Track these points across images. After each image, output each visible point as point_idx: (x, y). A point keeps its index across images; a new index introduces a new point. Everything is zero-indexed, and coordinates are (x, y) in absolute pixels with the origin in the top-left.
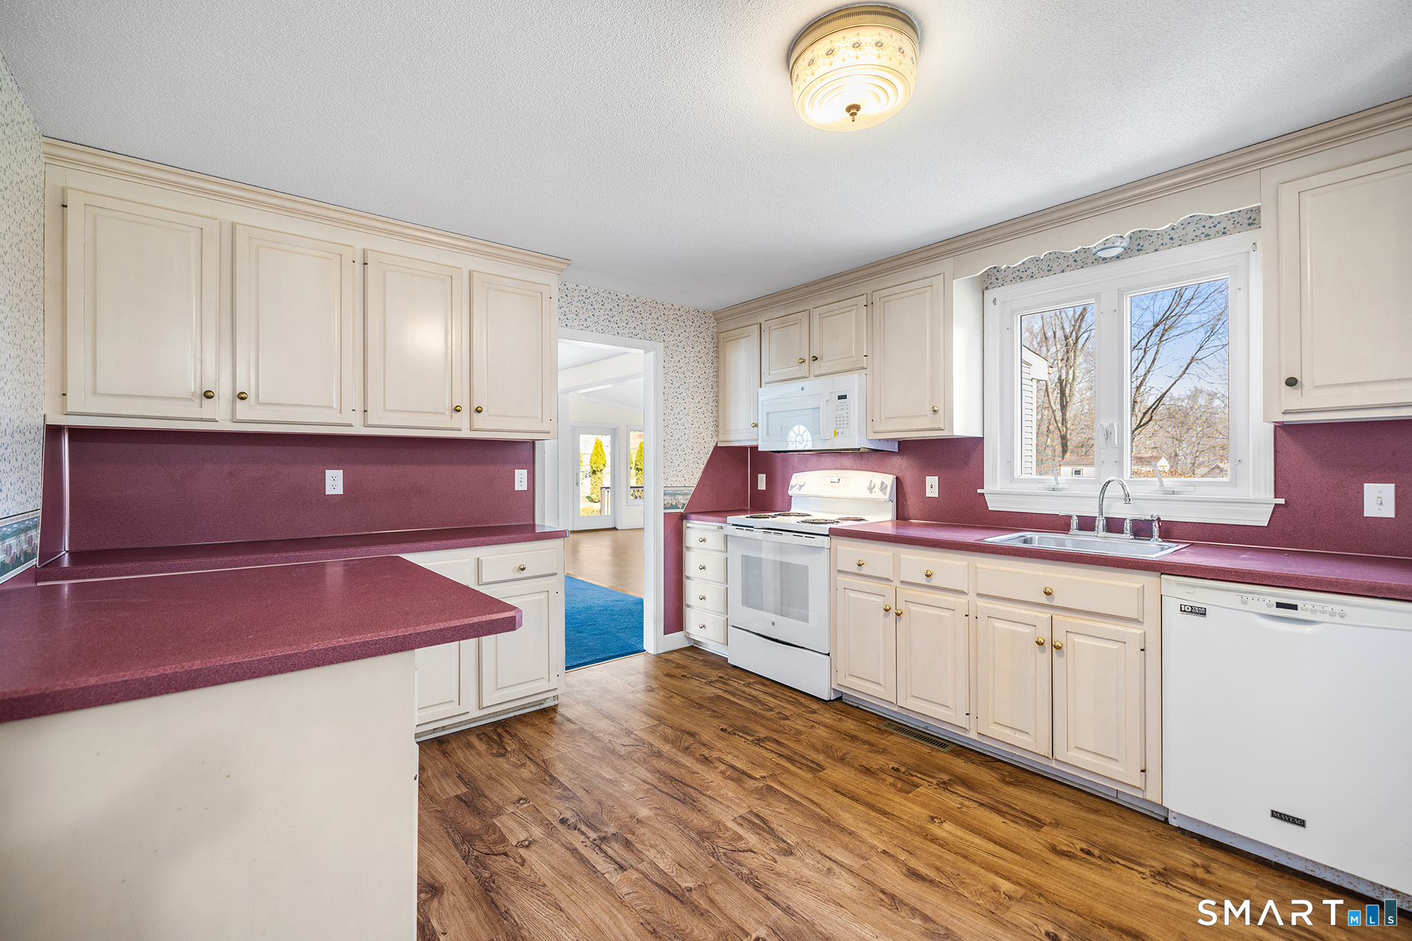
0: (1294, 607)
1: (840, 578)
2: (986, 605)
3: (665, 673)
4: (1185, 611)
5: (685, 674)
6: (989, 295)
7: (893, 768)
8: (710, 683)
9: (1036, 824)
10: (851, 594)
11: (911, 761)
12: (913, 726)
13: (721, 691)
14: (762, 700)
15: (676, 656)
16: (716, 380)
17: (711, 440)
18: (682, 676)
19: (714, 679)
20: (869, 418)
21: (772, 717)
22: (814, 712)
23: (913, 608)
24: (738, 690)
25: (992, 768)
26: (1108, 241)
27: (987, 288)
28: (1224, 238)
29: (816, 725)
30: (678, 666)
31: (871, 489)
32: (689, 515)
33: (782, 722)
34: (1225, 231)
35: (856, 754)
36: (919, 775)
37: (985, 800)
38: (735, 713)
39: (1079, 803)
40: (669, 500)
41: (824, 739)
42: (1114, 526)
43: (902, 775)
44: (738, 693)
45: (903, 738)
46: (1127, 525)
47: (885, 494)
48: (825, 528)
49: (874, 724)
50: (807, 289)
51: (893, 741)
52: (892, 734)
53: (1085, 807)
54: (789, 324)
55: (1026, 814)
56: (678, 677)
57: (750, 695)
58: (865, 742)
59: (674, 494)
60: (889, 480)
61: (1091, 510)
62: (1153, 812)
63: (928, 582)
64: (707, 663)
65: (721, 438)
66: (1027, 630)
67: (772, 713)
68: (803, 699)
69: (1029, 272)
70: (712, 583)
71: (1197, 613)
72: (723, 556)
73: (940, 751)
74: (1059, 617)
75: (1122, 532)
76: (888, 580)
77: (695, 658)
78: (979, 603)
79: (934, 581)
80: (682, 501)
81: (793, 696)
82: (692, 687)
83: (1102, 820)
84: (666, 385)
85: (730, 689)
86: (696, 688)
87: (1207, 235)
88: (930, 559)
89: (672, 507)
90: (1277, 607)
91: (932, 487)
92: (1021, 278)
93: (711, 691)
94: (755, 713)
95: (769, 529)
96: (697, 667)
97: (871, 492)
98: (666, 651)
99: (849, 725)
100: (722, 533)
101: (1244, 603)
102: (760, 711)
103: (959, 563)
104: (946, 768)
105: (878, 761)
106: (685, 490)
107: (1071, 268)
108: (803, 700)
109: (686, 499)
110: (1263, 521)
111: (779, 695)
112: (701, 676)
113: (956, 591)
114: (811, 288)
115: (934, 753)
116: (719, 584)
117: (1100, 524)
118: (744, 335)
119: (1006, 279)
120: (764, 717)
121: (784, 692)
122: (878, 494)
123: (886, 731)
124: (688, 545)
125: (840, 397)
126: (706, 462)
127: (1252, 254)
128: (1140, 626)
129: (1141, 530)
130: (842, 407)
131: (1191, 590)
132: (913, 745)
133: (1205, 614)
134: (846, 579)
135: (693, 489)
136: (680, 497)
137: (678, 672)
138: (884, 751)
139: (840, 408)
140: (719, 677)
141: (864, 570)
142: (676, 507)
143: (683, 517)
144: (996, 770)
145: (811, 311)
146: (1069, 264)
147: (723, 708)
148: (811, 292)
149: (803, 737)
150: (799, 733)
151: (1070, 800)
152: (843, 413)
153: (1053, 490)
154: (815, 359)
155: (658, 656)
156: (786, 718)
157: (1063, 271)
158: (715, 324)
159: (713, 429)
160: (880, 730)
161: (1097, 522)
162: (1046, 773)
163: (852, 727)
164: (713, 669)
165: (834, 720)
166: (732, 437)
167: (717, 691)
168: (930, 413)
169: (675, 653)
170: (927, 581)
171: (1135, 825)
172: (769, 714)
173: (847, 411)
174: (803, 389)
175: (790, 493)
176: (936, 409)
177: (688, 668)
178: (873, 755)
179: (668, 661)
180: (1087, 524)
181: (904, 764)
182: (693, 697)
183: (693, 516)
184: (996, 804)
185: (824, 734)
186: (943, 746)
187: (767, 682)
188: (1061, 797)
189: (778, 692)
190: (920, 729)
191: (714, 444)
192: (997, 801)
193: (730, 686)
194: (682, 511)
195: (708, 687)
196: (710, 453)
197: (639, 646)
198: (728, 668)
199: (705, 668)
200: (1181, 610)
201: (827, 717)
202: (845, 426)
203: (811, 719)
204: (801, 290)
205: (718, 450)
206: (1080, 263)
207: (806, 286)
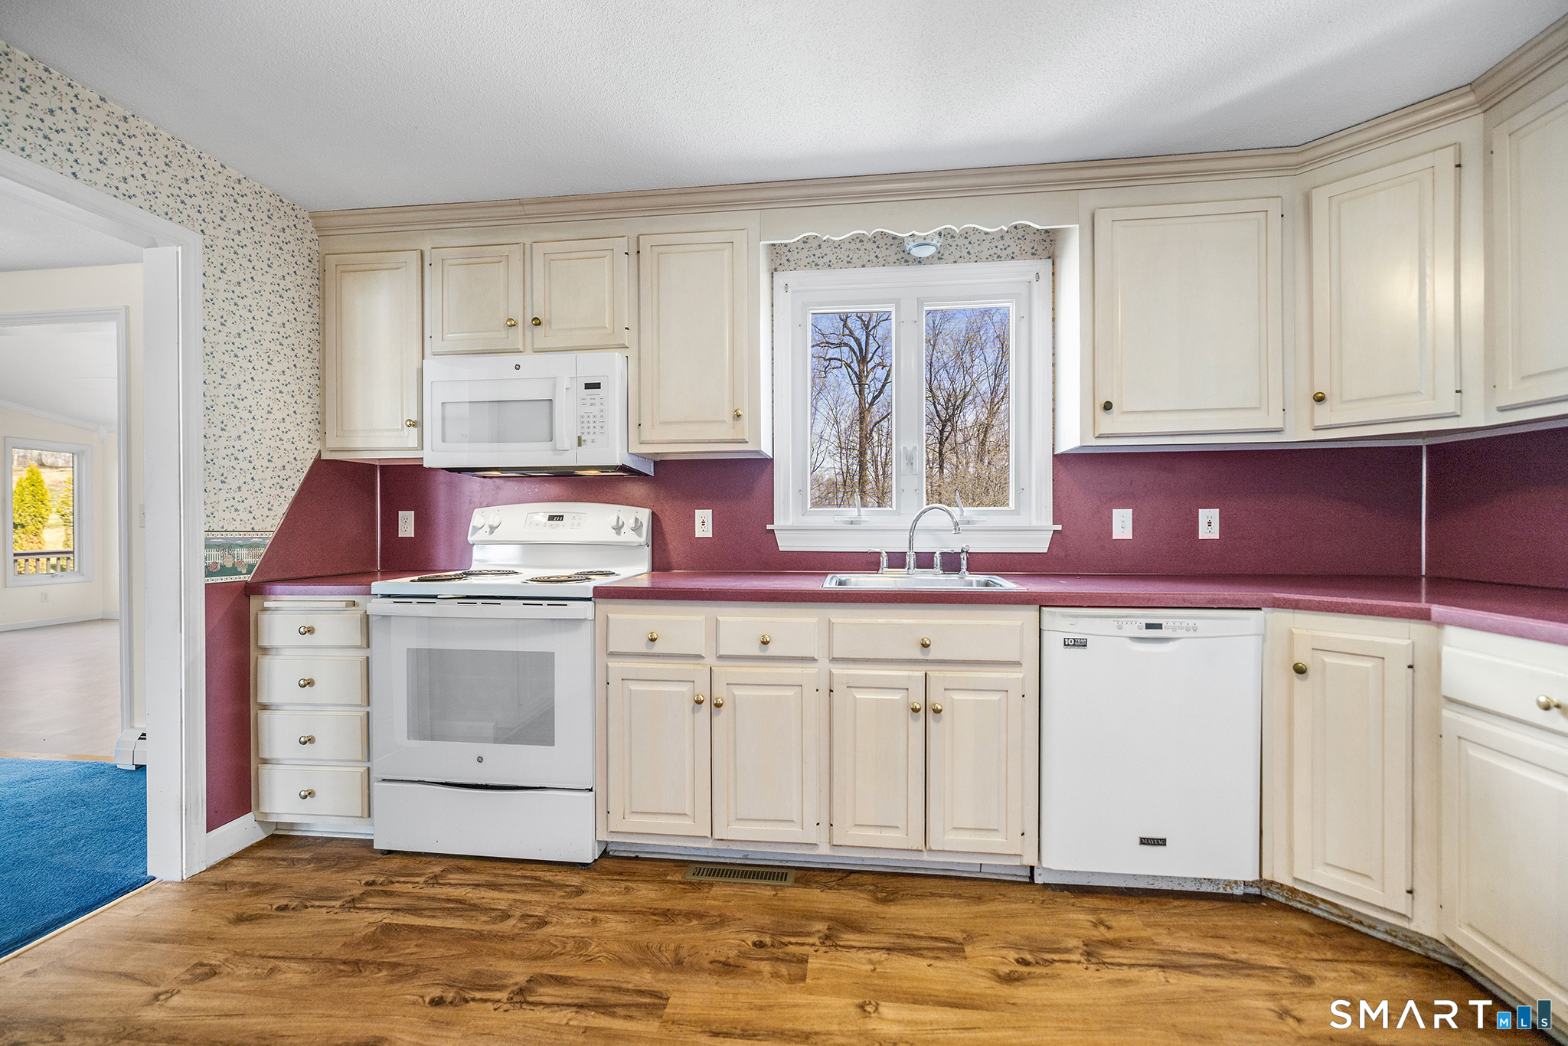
0: (1159, 626)
1: (613, 664)
2: (845, 672)
3: (231, 915)
4: (1068, 645)
5: (283, 902)
6: (780, 278)
7: (754, 944)
8: (353, 904)
9: (954, 949)
10: (635, 687)
11: (765, 920)
12: (727, 861)
13: (385, 914)
14: (477, 901)
15: (241, 869)
16: (317, 338)
17: (308, 446)
18: (280, 909)
19: (356, 892)
20: (633, 422)
21: (516, 931)
22: (579, 891)
23: (739, 692)
24: (419, 898)
25: (854, 887)
26: (929, 237)
27: (776, 270)
28: (1013, 262)
29: (597, 914)
30: (258, 889)
31: (618, 529)
32: (267, 587)
33: (541, 933)
34: (1014, 255)
35: (692, 943)
36: (793, 940)
37: (887, 941)
38: (440, 951)
39: (960, 895)
40: (217, 558)
41: (628, 937)
42: (925, 561)
43: (774, 950)
44: (424, 904)
45: (730, 885)
46: (937, 560)
47: (640, 535)
48: (587, 588)
49: (678, 877)
50: (520, 208)
51: (720, 895)
52: (711, 885)
53: (968, 898)
54: (483, 260)
55: (936, 939)
56: (269, 916)
57: (449, 900)
58: (690, 915)
59: (227, 547)
60: (644, 514)
61: (899, 545)
62: (1016, 875)
63: (764, 653)
64: (326, 863)
65: (332, 443)
66: (896, 696)
67: (512, 922)
68: (547, 874)
69: (826, 259)
70: (330, 708)
71: (1079, 646)
72: (363, 653)
73: (784, 886)
74: (935, 673)
75: (932, 567)
76: (699, 657)
77: (292, 860)
78: (834, 671)
79: (772, 650)
80: (248, 560)
81: (529, 874)
82: (316, 928)
83: (994, 908)
84: (210, 325)
85: (402, 902)
86: (326, 927)
87: (999, 257)
88: (759, 619)
89: (224, 571)
90: (1146, 628)
91: (704, 522)
92: (817, 265)
93: (362, 921)
94: (481, 936)
95: (468, 597)
96: (309, 879)
97: (618, 533)
98: (212, 862)
99: (646, 894)
100: (356, 614)
101: (1120, 628)
102: (487, 928)
103: (806, 620)
104: (811, 912)
105: (729, 942)
106: (255, 538)
107: (873, 264)
108: (548, 876)
109: (258, 556)
110: (1043, 547)
111: (502, 880)
112: (323, 895)
113: (803, 659)
114: (530, 209)
115: (780, 894)
116: (349, 708)
117: (911, 560)
118: (385, 266)
119: (799, 263)
120: (502, 938)
121: (507, 872)
122: (628, 536)
123: (700, 883)
124: (264, 642)
125: (588, 386)
126: (297, 486)
127: (1035, 284)
128: (1018, 669)
129: (951, 563)
130: (593, 401)
131: (1074, 620)
132: (750, 891)
133: (1086, 646)
134: (626, 665)
135: (272, 536)
136: (243, 552)
137: (263, 903)
138: (722, 921)
139: (589, 402)
140: (367, 884)
141: (658, 648)
142: (234, 571)
143: (253, 590)
144: (859, 888)
145: (528, 247)
146: (870, 259)
147: (409, 950)
148: (528, 216)
149: (593, 949)
150: (582, 943)
151: (950, 896)
152: (595, 410)
153: (852, 523)
154: (537, 322)
155: (195, 881)
156: (542, 923)
157: (863, 266)
158: (315, 236)
159: (313, 426)
160: (691, 884)
161: (907, 557)
162: (905, 868)
163: (652, 895)
164: (344, 870)
165: (619, 893)
166: (358, 443)
167: (378, 917)
168: (728, 417)
169: (236, 862)
170: (761, 651)
171: (1018, 900)
172: (506, 926)
173: (602, 407)
174: (518, 367)
175: (470, 539)
176: (740, 412)
177: (284, 886)
178: (715, 932)
179: (225, 885)
180: (897, 561)
181: (762, 930)
182: (329, 950)
183: (279, 588)
184: (900, 941)
185: (621, 927)
186: (783, 877)
187: (468, 864)
188: (941, 896)
189: (496, 875)
190: (739, 861)
191: (314, 455)
192: (898, 936)
193: (399, 895)
194: (248, 578)
195: (353, 915)
196: (306, 470)
197: (132, 873)
198: (376, 859)
199: (326, 874)
200: (1065, 645)
201: (606, 893)
202: (598, 430)
203: (583, 907)
204: (510, 209)
205: (320, 467)
206: (881, 260)
207: (521, 203)
